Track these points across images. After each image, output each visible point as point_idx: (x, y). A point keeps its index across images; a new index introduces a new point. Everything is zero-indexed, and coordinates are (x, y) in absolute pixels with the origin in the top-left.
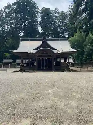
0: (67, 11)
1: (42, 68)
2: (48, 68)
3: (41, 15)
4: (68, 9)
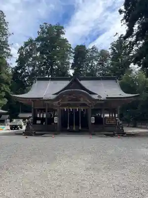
0: (110, 49)
1: (68, 128)
2: (80, 128)
3: (74, 55)
4: (110, 46)
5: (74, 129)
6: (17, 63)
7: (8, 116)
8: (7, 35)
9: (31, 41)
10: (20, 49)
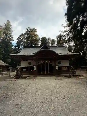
0: (56, 38)
1: (42, 73)
2: (49, 73)
3: (41, 41)
5: (45, 73)
6: (16, 44)
7: (12, 67)
8: (11, 31)
9: (23, 34)
10: (18, 38)
